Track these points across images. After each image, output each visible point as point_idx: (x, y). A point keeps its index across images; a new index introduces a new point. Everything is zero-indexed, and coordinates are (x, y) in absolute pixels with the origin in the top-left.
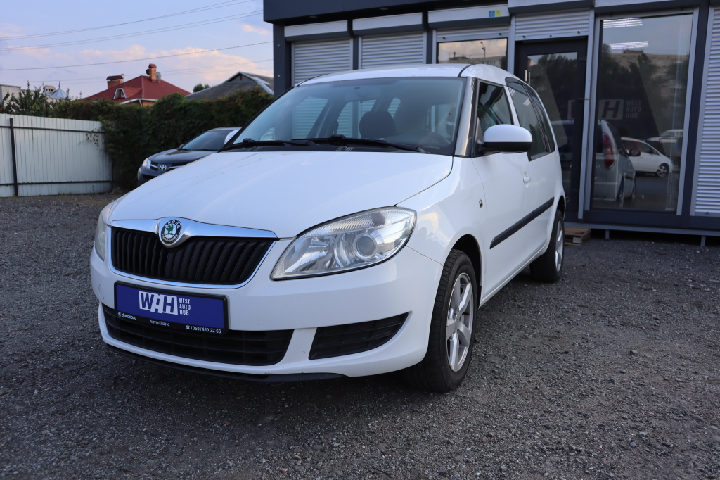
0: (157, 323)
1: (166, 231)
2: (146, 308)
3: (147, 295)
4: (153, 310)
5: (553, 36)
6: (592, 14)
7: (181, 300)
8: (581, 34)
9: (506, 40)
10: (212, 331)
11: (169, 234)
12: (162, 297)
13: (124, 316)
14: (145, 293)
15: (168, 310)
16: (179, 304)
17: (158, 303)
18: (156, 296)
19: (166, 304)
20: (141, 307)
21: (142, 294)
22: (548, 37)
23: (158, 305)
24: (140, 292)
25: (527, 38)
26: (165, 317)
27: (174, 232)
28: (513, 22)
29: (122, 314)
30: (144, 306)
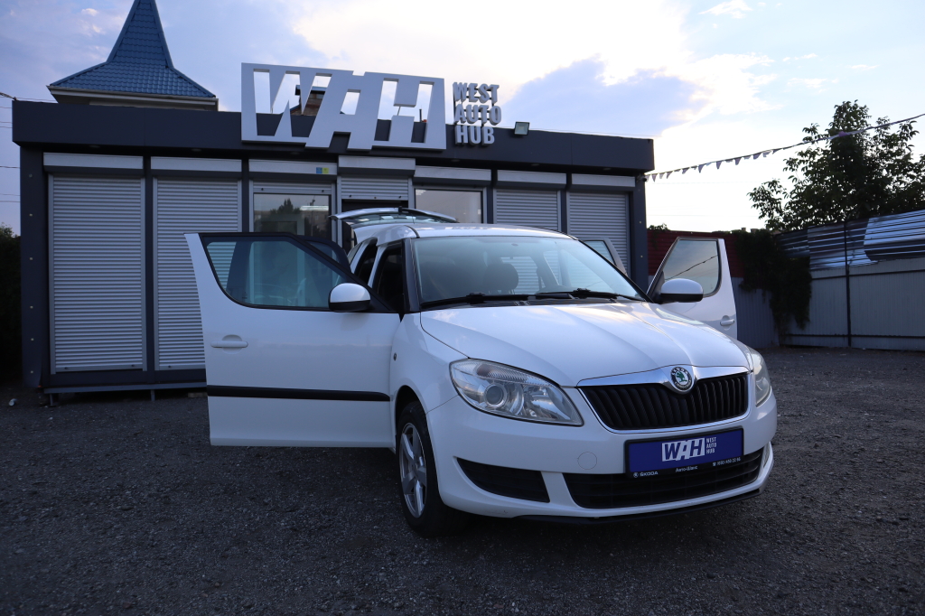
0: (684, 470)
1: (678, 379)
2: (671, 458)
3: (673, 445)
4: (678, 458)
5: (378, 198)
6: (410, 182)
7: (708, 441)
8: (402, 199)
9: (327, 197)
10: (734, 460)
11: (682, 381)
12: (689, 443)
13: (642, 475)
14: (669, 444)
15: (695, 454)
16: (706, 443)
17: (685, 449)
18: (683, 443)
19: (693, 448)
20: (664, 459)
21: (666, 446)
22: (373, 198)
23: (684, 452)
24: (663, 445)
25: (352, 198)
26: (692, 461)
27: (686, 378)
28: (339, 180)
29: (639, 473)
30: (668, 457)
